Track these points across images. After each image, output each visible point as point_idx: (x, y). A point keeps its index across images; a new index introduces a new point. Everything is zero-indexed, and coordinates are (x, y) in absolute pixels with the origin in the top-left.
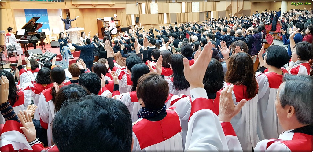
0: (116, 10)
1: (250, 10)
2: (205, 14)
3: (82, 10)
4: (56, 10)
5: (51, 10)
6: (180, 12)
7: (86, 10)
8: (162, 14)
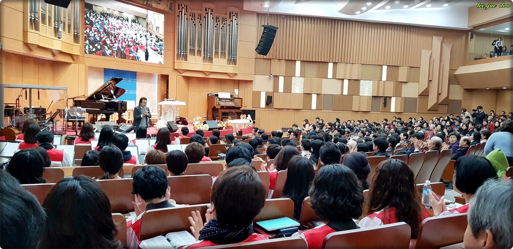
0: (238, 83)
1: (461, 100)
2: (382, 101)
3: (187, 79)
4: (150, 76)
5: (142, 74)
6: (340, 93)
7: (194, 79)
8: (310, 94)
